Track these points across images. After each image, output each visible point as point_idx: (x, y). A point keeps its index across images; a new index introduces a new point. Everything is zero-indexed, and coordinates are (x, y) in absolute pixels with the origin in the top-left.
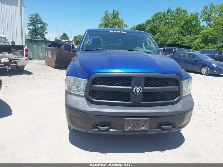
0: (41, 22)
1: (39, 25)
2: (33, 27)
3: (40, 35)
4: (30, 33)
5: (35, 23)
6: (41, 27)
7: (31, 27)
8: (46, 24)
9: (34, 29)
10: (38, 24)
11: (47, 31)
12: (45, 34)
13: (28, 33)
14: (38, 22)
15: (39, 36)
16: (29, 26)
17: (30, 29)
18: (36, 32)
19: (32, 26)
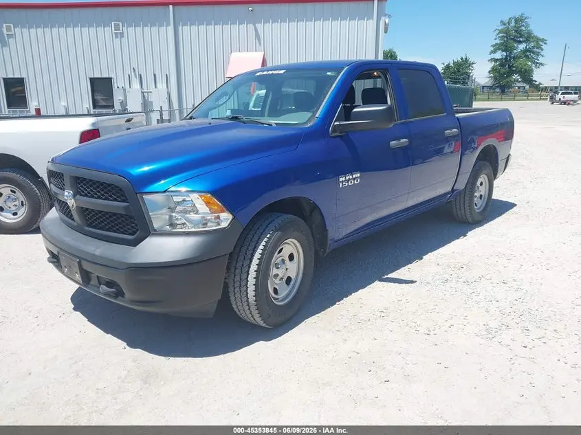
0: (529, 37)
1: (522, 47)
2: (504, 53)
3: (519, 72)
4: (493, 70)
5: (512, 41)
6: (526, 51)
7: (499, 55)
8: (543, 40)
9: (506, 59)
10: (520, 42)
11: (541, 60)
12: (535, 69)
13: (489, 72)
14: (521, 37)
15: (516, 76)
16: (494, 52)
17: (495, 60)
18: (510, 67)
19: (503, 51)
